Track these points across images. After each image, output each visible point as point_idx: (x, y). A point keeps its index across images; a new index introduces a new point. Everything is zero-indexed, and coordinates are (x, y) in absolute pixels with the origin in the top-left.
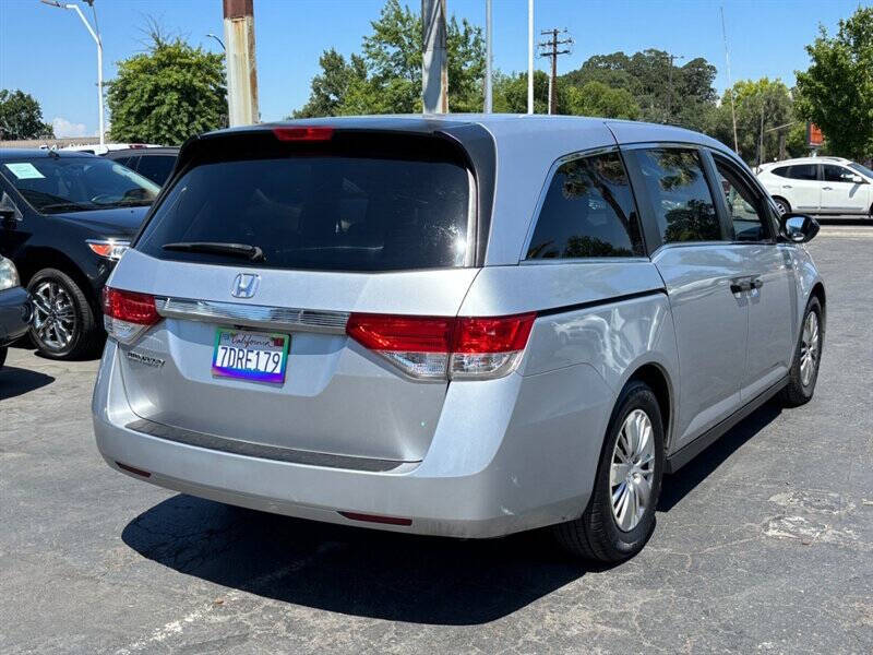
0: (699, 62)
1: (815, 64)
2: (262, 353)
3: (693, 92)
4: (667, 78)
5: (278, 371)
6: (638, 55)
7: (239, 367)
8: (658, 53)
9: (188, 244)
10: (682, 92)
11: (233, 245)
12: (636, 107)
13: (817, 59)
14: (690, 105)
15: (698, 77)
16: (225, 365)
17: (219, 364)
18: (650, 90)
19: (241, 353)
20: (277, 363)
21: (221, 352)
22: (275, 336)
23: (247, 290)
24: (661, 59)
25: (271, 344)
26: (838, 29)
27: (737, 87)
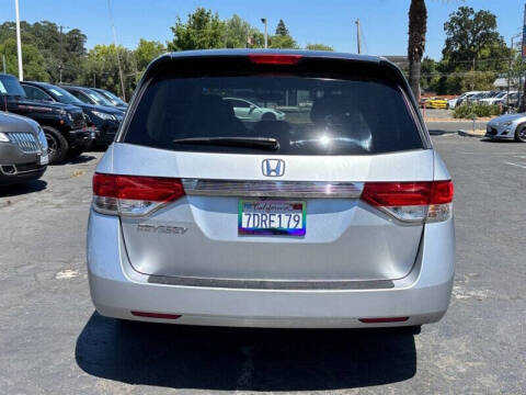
0: (76, 32)
1: (176, 38)
2: (283, 215)
3: (73, 50)
4: (58, 41)
5: (300, 226)
6: (37, 24)
7: (264, 227)
8: (50, 24)
9: (207, 139)
10: (67, 49)
11: (260, 139)
12: (41, 56)
13: (178, 35)
14: (72, 57)
15: (75, 40)
16: (251, 226)
17: (244, 225)
18: (47, 47)
19: (264, 218)
20: (298, 221)
21: (245, 218)
22: (293, 202)
23: (277, 171)
24: (51, 28)
25: (291, 208)
26: (188, 19)
27: (96, 48)
